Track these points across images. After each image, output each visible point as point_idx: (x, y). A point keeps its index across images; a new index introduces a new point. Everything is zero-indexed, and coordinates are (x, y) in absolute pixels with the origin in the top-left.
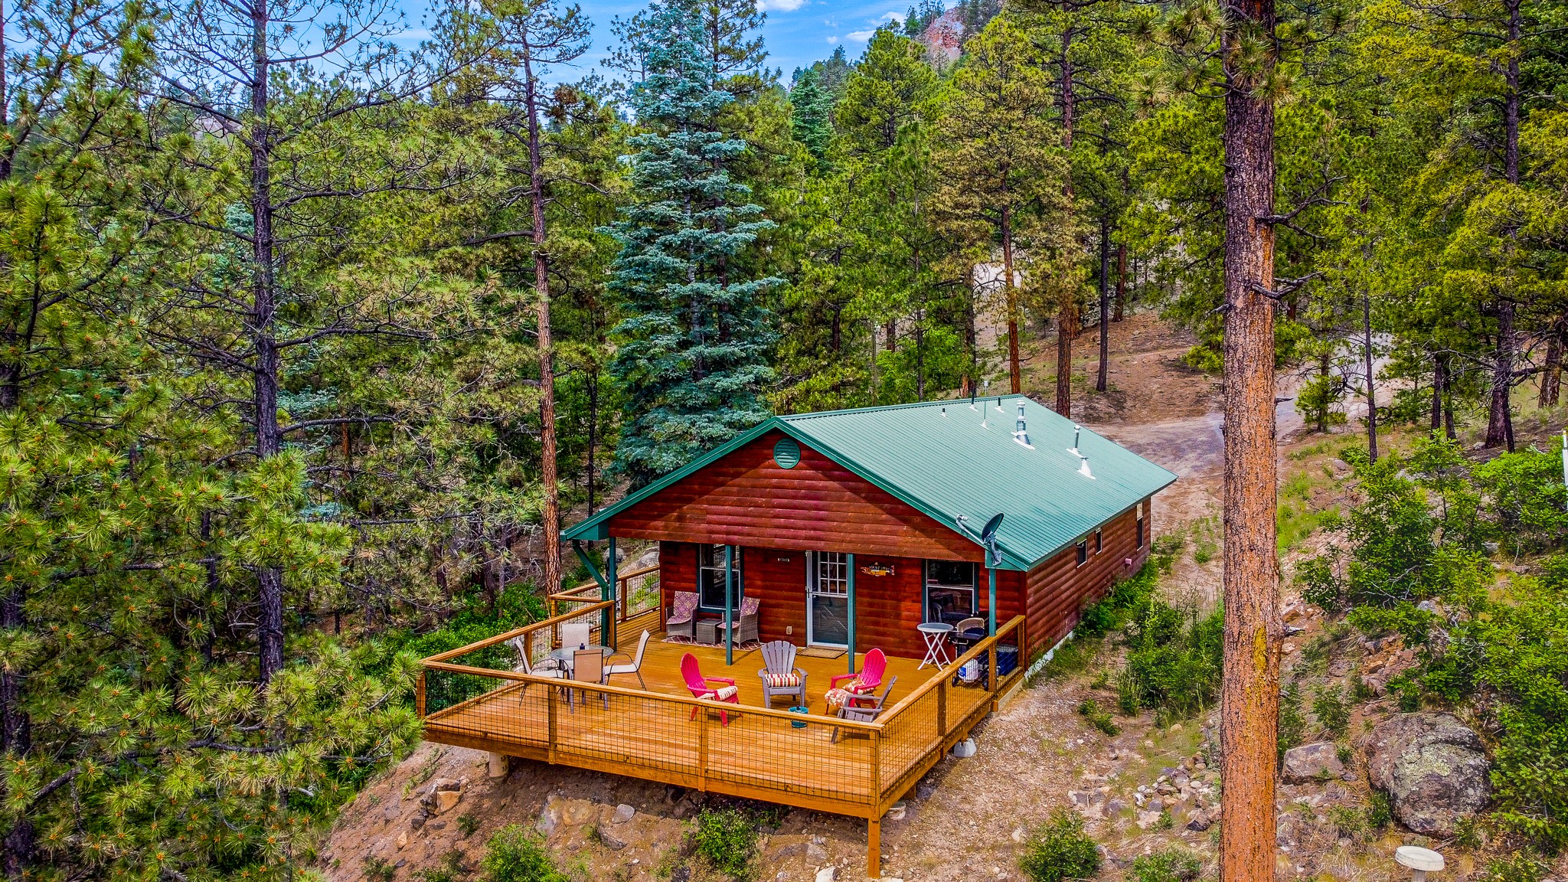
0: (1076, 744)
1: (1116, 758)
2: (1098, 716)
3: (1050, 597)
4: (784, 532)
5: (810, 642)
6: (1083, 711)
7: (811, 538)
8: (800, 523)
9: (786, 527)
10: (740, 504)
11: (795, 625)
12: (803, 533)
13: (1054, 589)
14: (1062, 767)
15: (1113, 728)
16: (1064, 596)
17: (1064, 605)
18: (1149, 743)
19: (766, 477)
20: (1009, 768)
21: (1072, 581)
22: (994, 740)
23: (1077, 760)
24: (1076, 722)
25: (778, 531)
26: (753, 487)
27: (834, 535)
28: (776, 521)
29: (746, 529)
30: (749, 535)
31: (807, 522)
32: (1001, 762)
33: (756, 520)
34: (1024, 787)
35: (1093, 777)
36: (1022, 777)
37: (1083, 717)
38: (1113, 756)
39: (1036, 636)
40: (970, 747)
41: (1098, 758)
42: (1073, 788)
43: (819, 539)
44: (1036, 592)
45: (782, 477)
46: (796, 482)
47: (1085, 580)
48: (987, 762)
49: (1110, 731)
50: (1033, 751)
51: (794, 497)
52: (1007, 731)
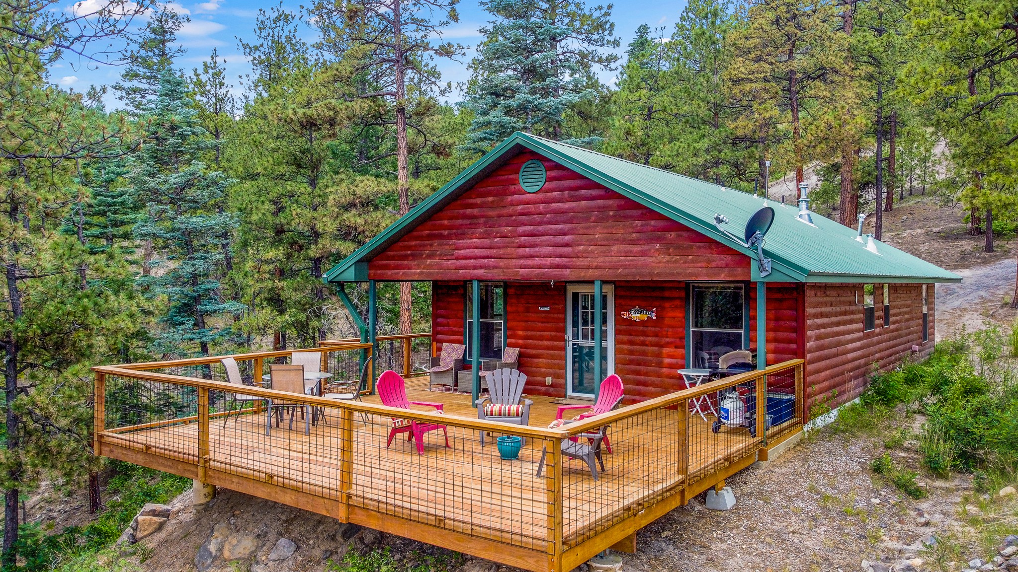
0: (869, 504)
1: (927, 524)
2: (895, 475)
3: (834, 350)
4: (530, 262)
5: (569, 392)
6: (878, 469)
7: (558, 266)
8: (546, 251)
9: (532, 257)
10: (487, 235)
11: (555, 376)
12: (548, 261)
13: (839, 344)
14: (852, 529)
15: (918, 490)
16: (850, 356)
17: (850, 365)
18: (972, 509)
19: (512, 204)
20: (777, 526)
21: (858, 344)
22: (761, 493)
23: (871, 524)
24: (868, 481)
25: (523, 262)
26: (499, 216)
27: (579, 262)
28: (521, 251)
29: (492, 262)
30: (495, 267)
31: (551, 250)
32: (768, 519)
33: (501, 251)
34: (798, 551)
35: (896, 545)
36: (796, 539)
37: (876, 476)
38: (922, 520)
39: (817, 387)
40: (728, 498)
41: (901, 521)
42: (869, 557)
43: (566, 267)
44: (818, 338)
45: (528, 203)
46: (541, 206)
47: (872, 349)
48: (748, 518)
49: (916, 494)
50: (811, 507)
51: (540, 224)
52: (779, 483)
